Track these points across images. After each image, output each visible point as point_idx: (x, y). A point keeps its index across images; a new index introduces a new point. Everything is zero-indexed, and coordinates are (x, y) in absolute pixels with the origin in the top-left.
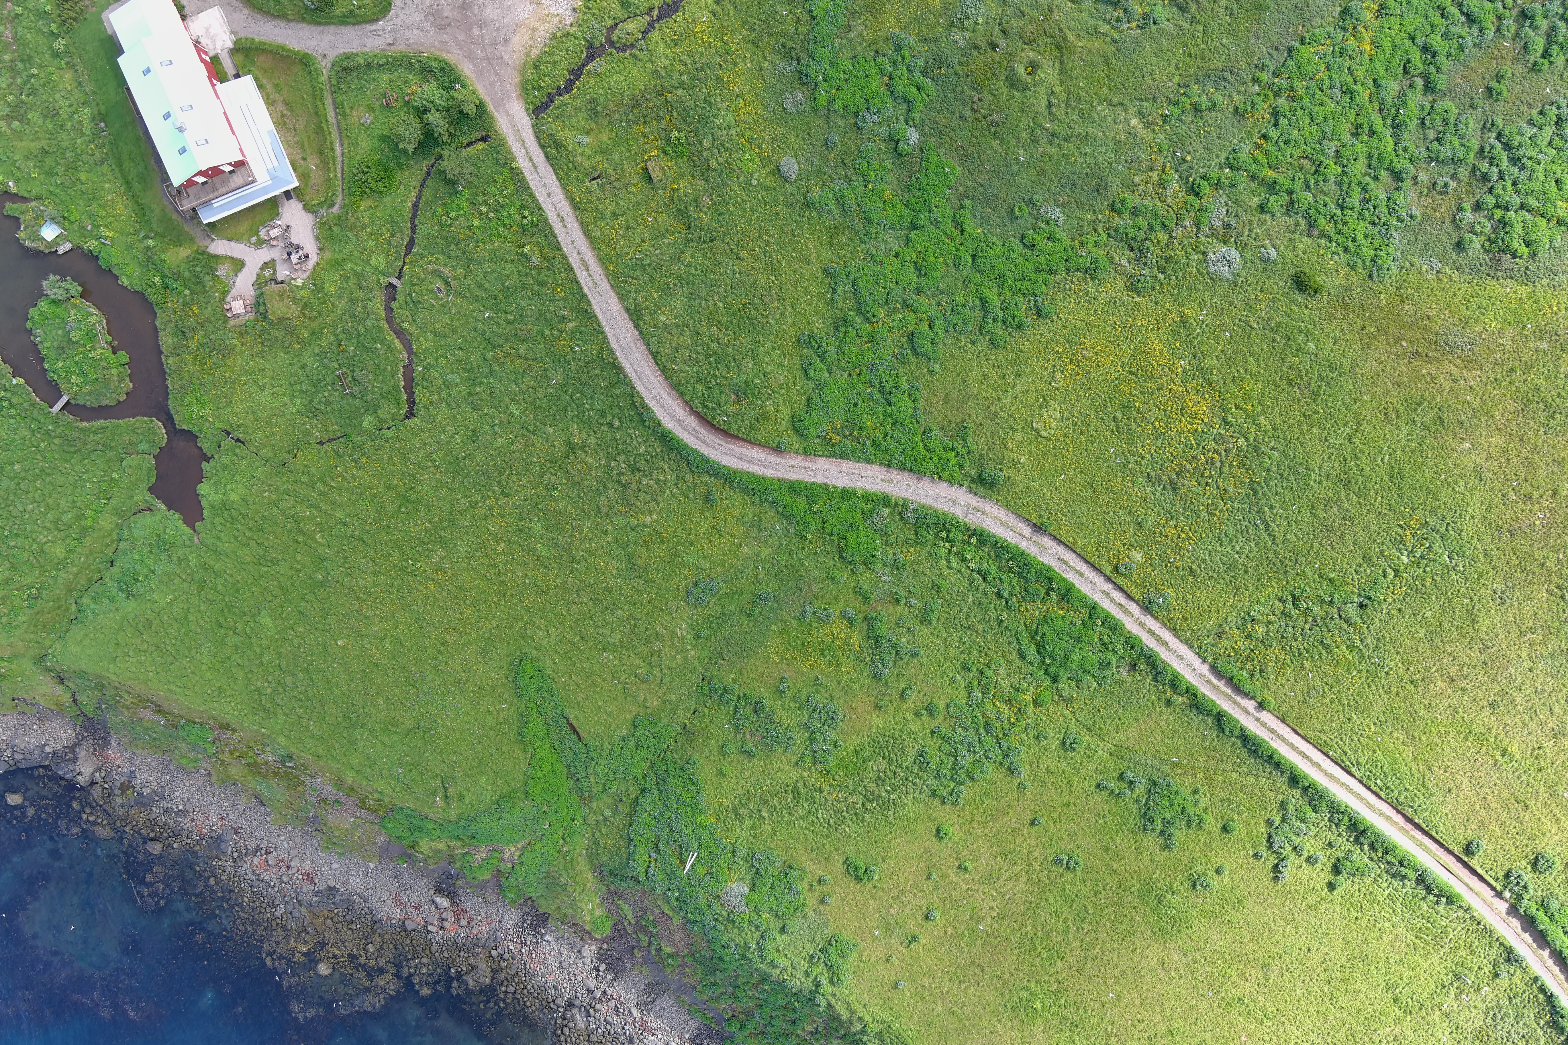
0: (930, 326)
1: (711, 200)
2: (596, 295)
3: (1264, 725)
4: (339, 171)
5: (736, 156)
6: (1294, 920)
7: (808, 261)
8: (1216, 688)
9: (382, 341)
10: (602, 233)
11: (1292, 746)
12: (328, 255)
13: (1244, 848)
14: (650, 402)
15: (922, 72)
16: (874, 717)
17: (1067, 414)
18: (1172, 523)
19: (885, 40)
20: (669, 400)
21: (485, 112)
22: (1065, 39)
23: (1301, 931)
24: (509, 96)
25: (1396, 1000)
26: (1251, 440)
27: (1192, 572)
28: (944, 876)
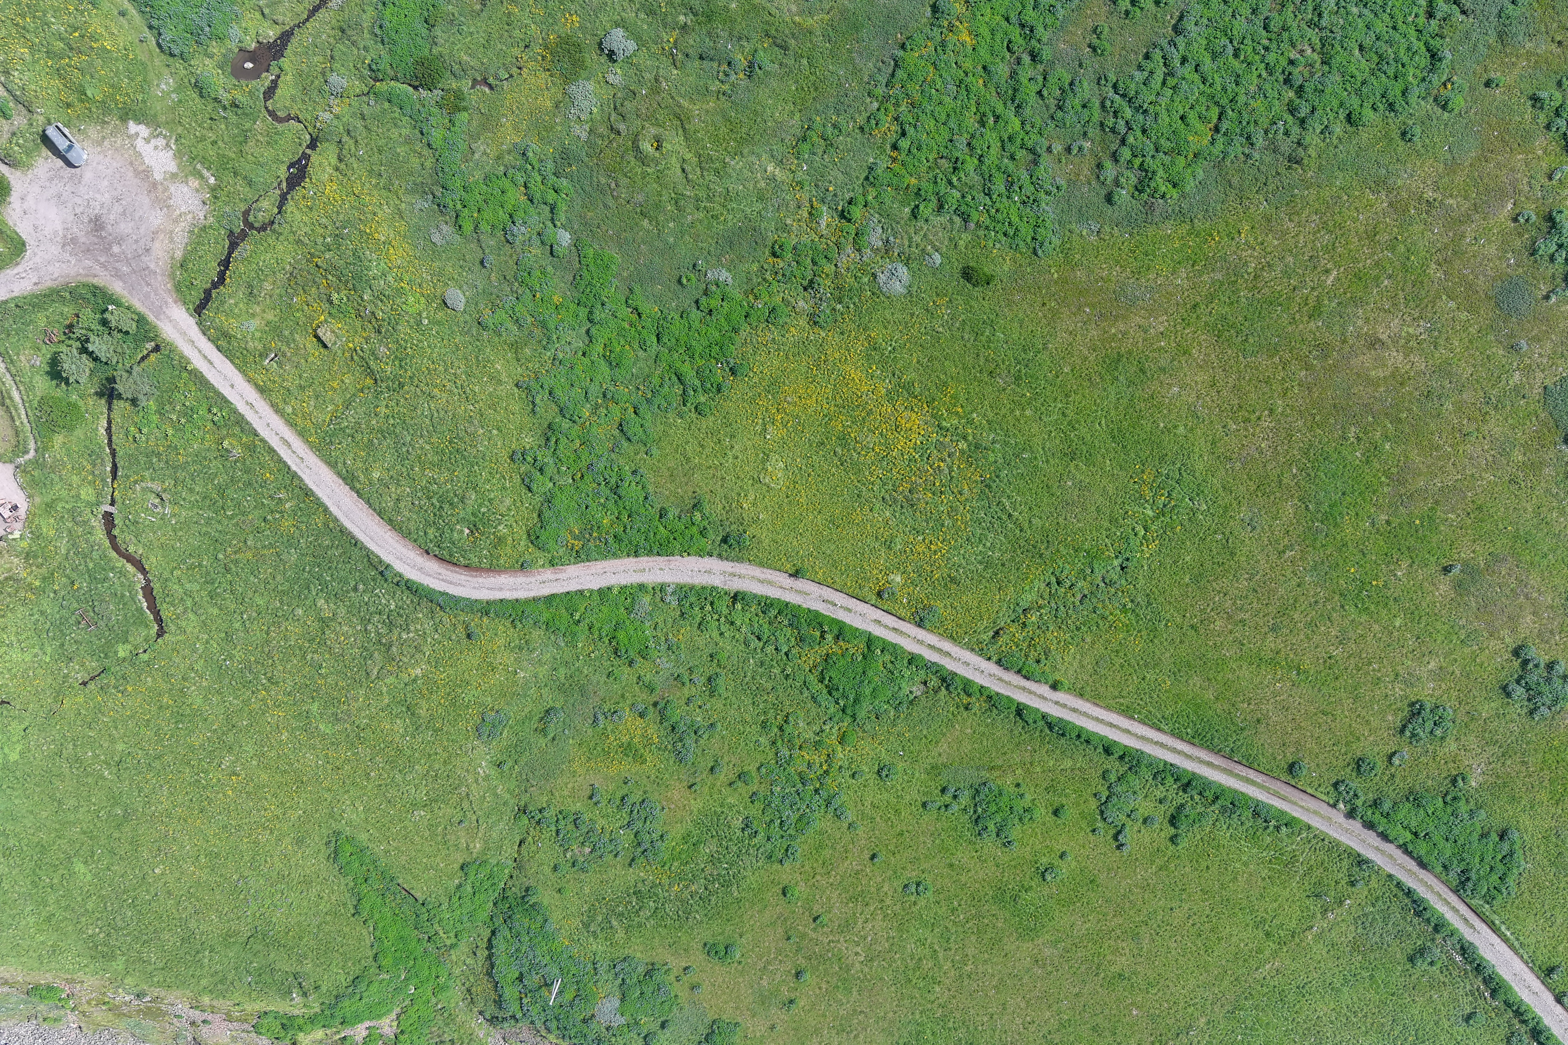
0: (635, 412)
1: (389, 349)
2: (306, 470)
3: (1064, 706)
4: (23, 416)
5: (398, 301)
6: (1148, 885)
7: (500, 382)
8: (1008, 683)
9: (113, 569)
10: (294, 409)
11: (1097, 719)
12: (38, 500)
13: (1081, 829)
14: (387, 558)
15: (554, 174)
16: (692, 802)
17: (789, 460)
18: (920, 538)
19: (509, 152)
20: (404, 551)
21: (147, 323)
22: (680, 106)
23: (1159, 893)
24: (166, 303)
25: (1268, 934)
26: (970, 438)
27: (953, 580)
28: (803, 936)
